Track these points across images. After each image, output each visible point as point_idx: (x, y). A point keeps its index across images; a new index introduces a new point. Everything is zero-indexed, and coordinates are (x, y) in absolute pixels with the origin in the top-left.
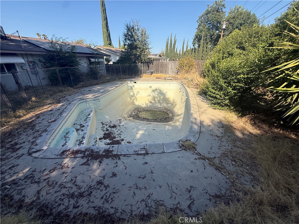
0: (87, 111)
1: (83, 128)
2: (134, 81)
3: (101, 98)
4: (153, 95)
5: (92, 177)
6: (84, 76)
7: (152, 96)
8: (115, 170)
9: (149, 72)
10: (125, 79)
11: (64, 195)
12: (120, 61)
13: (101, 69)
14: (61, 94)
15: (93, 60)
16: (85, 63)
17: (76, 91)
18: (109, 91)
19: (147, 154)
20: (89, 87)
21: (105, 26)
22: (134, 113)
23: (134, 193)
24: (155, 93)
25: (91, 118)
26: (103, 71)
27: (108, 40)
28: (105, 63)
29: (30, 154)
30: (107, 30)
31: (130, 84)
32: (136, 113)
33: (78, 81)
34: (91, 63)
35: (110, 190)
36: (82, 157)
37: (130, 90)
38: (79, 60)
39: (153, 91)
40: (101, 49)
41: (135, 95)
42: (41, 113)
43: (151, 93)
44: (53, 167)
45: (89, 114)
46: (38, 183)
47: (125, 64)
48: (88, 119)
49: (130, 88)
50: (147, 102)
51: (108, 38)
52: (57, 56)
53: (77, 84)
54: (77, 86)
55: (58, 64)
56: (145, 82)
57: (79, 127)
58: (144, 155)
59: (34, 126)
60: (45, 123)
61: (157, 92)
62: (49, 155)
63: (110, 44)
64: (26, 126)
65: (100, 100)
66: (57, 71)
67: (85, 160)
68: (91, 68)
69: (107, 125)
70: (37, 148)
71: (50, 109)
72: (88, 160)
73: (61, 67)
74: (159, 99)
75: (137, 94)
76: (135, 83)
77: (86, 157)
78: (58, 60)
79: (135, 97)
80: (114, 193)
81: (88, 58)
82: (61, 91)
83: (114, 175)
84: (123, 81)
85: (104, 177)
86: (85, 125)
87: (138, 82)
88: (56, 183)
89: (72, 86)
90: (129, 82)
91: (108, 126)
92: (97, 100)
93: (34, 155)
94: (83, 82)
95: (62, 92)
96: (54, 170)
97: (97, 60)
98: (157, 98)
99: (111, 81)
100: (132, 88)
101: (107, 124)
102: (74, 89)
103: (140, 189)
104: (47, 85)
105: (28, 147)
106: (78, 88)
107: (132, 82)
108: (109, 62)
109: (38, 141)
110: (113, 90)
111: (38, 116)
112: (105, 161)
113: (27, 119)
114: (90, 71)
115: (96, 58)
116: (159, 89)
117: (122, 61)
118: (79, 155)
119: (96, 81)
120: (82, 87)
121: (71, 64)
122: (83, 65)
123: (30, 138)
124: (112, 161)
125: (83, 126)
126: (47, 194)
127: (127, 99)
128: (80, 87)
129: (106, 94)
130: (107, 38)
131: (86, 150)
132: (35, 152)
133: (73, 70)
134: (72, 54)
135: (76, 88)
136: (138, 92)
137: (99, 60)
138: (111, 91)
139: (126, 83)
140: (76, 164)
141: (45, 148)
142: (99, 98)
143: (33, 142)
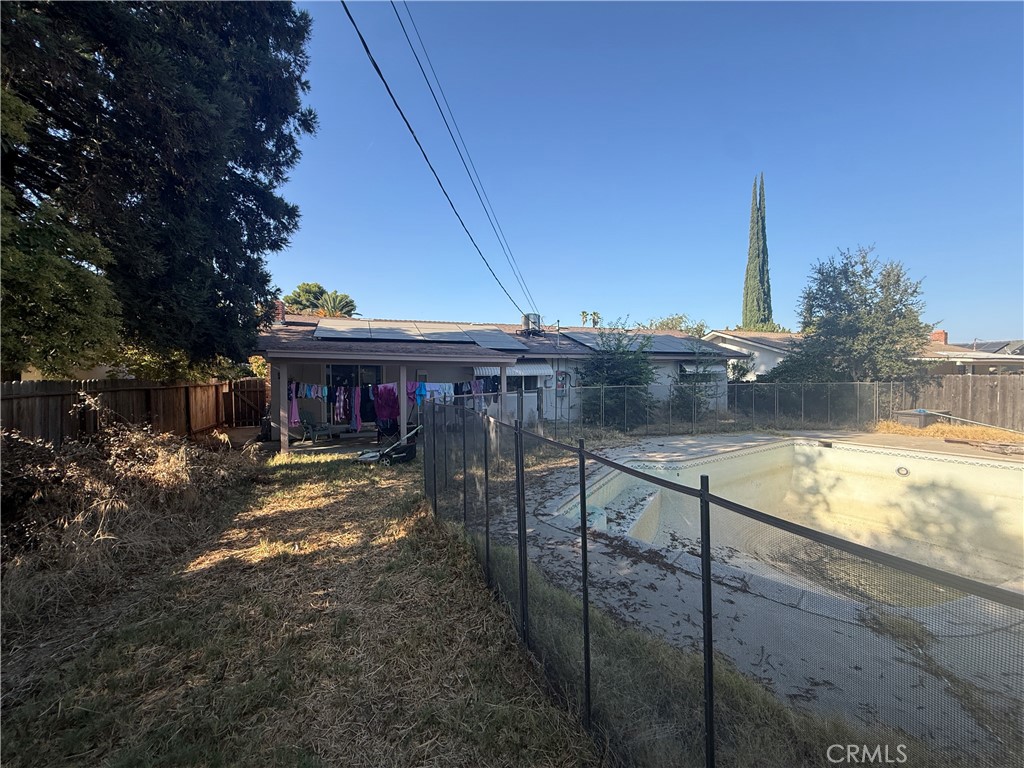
0: (641, 490)
1: (622, 521)
2: (822, 440)
3: (686, 468)
4: (914, 506)
5: (614, 573)
6: (657, 410)
7: (906, 507)
8: (658, 584)
9: (915, 415)
10: (788, 429)
11: (569, 573)
12: (780, 374)
13: (710, 393)
14: (597, 443)
15: (689, 369)
16: (669, 376)
17: (629, 440)
18: (714, 454)
19: (745, 591)
20: (662, 438)
21: (757, 273)
22: (802, 556)
23: (678, 622)
24: (924, 500)
25: (646, 507)
26: (715, 398)
27: (759, 310)
28: (731, 375)
29: (536, 516)
30: (762, 282)
31: (804, 446)
32: (815, 557)
33: (639, 420)
34: (684, 376)
35: (638, 600)
36: (607, 545)
37: (803, 469)
38: (655, 368)
39: (916, 489)
40: (724, 340)
41: (824, 490)
42: (557, 468)
43: (904, 495)
44: (561, 540)
45: (644, 499)
46: (542, 548)
47: (798, 381)
48: (637, 508)
49: (802, 459)
50: (882, 529)
51: (761, 304)
52: (609, 360)
53: (634, 427)
54: (635, 432)
55: (607, 378)
56: (874, 449)
57: (614, 516)
58: (736, 589)
59: (544, 483)
60: (560, 483)
61: (942, 498)
62: (558, 525)
63: (767, 319)
64: (533, 480)
65: (680, 472)
66: (603, 391)
67: (610, 550)
68: (680, 390)
69: (684, 546)
70: (546, 511)
71: (571, 465)
72: (614, 552)
73: (612, 384)
74: (949, 528)
75: (834, 486)
76: (829, 445)
77: (612, 547)
78: (608, 368)
79: (820, 498)
80: (643, 606)
81: (681, 366)
82: (598, 437)
83: (652, 587)
84: (777, 434)
85: (633, 582)
86: (628, 517)
87: (840, 446)
88: (562, 558)
89: (622, 431)
90: (801, 441)
91: (686, 549)
92: (675, 469)
93: (540, 517)
94: (651, 423)
95: (600, 440)
96: (563, 543)
97: (701, 370)
98: (936, 523)
99: (734, 431)
100: (810, 462)
101: (688, 543)
102: (626, 435)
103: (694, 624)
104: (576, 422)
105: (534, 506)
106: (635, 436)
107: (812, 443)
108: (744, 375)
109: (548, 504)
110: (728, 455)
111: (551, 472)
112: (644, 565)
113: (536, 471)
114: (677, 396)
115: (701, 363)
116: (949, 487)
117: (785, 372)
118: (602, 541)
119: (686, 426)
120: (646, 435)
121: (634, 378)
122: (662, 383)
123: (538, 497)
124: (658, 571)
125: (624, 518)
126: (549, 563)
127: (784, 496)
128: (641, 435)
129: (701, 461)
130: (755, 303)
131: (616, 538)
132: (543, 515)
133: (635, 393)
134: (642, 355)
135: (631, 436)
136: (838, 479)
137: (708, 369)
138: (720, 457)
139: (788, 442)
140: (594, 549)
141: (556, 514)
142: (680, 465)
143: (540, 504)
